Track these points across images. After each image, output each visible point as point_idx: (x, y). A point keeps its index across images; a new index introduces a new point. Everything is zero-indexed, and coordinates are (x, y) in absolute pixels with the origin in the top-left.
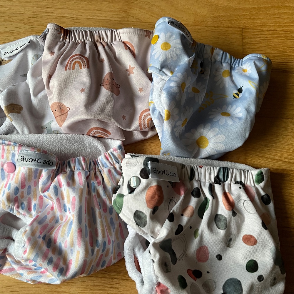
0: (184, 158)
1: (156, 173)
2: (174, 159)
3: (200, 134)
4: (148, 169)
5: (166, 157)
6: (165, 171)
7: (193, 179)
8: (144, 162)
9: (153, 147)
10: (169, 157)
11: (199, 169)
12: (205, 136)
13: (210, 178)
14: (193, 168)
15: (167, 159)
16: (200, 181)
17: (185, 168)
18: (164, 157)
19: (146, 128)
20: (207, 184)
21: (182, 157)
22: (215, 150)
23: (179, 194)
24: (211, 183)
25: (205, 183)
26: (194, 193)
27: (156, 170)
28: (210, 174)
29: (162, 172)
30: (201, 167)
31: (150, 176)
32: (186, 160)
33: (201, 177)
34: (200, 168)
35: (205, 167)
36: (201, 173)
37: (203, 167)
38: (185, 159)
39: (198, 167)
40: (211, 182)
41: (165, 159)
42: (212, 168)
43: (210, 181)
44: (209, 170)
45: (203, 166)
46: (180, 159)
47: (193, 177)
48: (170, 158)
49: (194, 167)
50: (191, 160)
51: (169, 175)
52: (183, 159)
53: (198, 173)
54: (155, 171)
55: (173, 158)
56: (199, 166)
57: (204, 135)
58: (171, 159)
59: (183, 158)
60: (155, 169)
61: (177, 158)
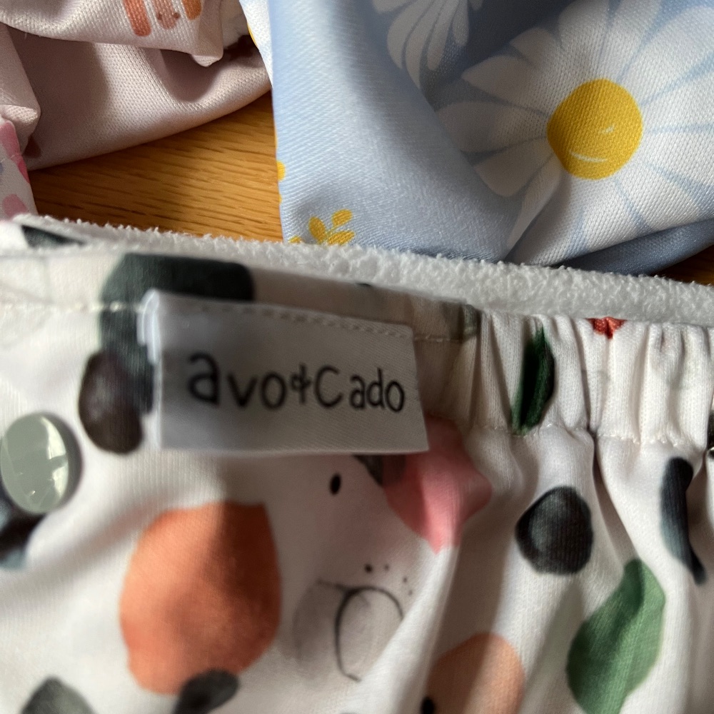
0: (471, 264)
1: (213, 399)
2: (396, 265)
3: (583, 61)
4: (134, 364)
5: (336, 256)
6: (311, 375)
7: (539, 420)
8: (106, 298)
9: (250, 183)
10: (356, 255)
11: (592, 343)
12: (620, 78)
13: (673, 413)
14: (548, 334)
15: (344, 267)
16: (594, 436)
17: (478, 333)
18: (319, 256)
19: (177, 16)
20: (653, 466)
21: (449, 255)
22: (687, 184)
23: (417, 520)
24: (685, 454)
25: (630, 451)
26: (540, 536)
27: (214, 377)
28: (675, 384)
29: (274, 390)
30: (605, 329)
31: (153, 425)
32: (480, 275)
33: (604, 401)
34: (601, 338)
35: (640, 328)
36: (604, 376)
37: (626, 327)
38: (478, 268)
39: (584, 329)
40: (680, 448)
41: (325, 266)
42: (694, 339)
43: (672, 435)
44: (672, 355)
45: (620, 323)
46: (436, 267)
47: (540, 401)
48: (364, 264)
49: (554, 325)
50: (520, 278)
51: (346, 401)
52: (462, 270)
53: (584, 372)
54: (204, 387)
55: (384, 263)
56: (594, 323)
57: (608, 70)
58: (373, 265)
59: (456, 266)
60: (202, 367)
61: (414, 263)
